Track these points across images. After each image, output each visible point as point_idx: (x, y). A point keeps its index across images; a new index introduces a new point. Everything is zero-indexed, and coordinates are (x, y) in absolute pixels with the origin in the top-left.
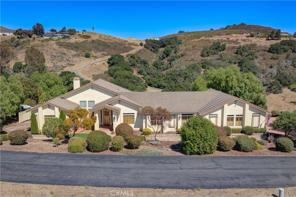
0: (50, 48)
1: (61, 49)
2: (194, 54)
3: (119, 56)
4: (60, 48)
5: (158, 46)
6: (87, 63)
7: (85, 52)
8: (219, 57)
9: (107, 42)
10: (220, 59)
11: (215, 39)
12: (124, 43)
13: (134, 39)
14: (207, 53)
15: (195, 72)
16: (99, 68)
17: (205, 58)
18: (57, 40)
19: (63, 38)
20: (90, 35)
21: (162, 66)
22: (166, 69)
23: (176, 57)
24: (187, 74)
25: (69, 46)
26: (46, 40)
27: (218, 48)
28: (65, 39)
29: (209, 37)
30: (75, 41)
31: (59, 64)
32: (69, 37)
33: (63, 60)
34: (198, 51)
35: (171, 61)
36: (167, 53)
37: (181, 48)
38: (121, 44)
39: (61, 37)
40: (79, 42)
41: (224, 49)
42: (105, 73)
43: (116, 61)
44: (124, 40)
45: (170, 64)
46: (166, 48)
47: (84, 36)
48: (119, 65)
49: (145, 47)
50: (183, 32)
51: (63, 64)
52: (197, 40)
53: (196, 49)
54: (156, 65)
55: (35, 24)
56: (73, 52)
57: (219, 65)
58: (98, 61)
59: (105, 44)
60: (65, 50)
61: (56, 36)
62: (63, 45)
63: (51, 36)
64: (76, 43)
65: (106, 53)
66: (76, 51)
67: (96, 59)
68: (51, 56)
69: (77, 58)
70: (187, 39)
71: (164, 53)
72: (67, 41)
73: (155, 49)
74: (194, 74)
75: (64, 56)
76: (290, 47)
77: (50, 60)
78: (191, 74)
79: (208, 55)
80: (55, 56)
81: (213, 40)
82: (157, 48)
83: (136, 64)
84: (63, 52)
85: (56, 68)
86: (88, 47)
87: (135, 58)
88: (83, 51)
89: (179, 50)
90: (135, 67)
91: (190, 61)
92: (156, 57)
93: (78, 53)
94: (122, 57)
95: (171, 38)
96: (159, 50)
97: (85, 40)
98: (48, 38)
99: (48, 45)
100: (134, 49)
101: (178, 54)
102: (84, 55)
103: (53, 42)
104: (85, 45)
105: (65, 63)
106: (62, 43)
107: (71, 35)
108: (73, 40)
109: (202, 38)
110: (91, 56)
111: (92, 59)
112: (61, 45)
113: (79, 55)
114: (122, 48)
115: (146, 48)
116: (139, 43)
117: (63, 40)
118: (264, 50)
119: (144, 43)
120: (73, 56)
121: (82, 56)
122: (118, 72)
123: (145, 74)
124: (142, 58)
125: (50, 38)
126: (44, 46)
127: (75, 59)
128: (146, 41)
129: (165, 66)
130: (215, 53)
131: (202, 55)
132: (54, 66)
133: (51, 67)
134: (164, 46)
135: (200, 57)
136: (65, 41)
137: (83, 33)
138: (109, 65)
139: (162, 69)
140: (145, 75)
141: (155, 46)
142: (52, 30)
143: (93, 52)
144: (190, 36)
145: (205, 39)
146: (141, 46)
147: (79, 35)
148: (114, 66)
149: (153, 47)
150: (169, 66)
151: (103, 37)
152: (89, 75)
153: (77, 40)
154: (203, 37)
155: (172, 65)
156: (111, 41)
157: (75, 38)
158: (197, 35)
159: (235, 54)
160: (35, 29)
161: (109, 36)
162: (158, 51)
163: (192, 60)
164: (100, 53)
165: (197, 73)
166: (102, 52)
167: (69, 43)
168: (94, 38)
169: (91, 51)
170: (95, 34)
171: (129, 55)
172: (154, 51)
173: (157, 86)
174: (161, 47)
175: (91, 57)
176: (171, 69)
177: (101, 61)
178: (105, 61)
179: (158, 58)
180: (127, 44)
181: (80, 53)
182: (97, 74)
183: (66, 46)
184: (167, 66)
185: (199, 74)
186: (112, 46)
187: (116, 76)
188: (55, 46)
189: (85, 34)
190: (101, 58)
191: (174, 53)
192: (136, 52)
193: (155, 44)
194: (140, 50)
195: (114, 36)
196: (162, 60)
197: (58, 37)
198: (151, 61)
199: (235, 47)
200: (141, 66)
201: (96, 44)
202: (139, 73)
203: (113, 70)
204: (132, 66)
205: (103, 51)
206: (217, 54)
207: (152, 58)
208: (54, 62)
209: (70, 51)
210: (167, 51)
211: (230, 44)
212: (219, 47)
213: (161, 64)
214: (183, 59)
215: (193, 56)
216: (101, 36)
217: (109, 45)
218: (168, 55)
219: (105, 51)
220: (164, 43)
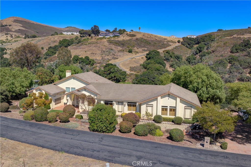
0: (102, 45)
1: (110, 46)
2: (224, 51)
3: (155, 51)
4: (110, 45)
5: (193, 43)
6: (128, 57)
7: (129, 48)
8: (247, 54)
9: (149, 40)
10: (247, 56)
11: (246, 37)
12: (164, 41)
13: (174, 37)
14: (236, 49)
15: (221, 67)
16: (138, 61)
17: (233, 55)
18: (109, 38)
19: (113, 37)
20: (136, 34)
21: (194, 61)
22: (197, 63)
23: (207, 53)
24: (213, 68)
25: (117, 43)
26: (101, 38)
27: (247, 45)
28: (115, 38)
29: (241, 35)
30: (123, 39)
31: (106, 57)
32: (118, 36)
33: (110, 55)
34: (228, 48)
35: (202, 56)
36: (200, 49)
37: (213, 45)
38: (160, 42)
39: (112, 36)
40: (126, 40)
42: (140, 66)
43: (152, 56)
44: (164, 38)
46: (200, 44)
47: (131, 35)
48: (154, 59)
49: (181, 44)
50: (221, 30)
51: (110, 57)
52: (229, 38)
53: (227, 46)
54: (189, 60)
55: (93, 26)
56: (120, 48)
57: (245, 61)
58: (138, 56)
59: (147, 41)
60: (113, 47)
61: (108, 35)
62: (113, 42)
63: (104, 35)
64: (123, 41)
65: (146, 49)
66: (122, 47)
67: (137, 54)
68: (102, 51)
69: (122, 53)
70: (220, 36)
72: (116, 39)
73: (190, 46)
74: (219, 68)
75: (111, 51)
77: (100, 54)
78: (217, 68)
79: (237, 52)
80: (104, 51)
81: (244, 37)
82: (192, 44)
83: (169, 59)
84: (111, 48)
85: (104, 61)
86: (132, 44)
87: (169, 54)
88: (127, 47)
89: (211, 47)
90: (169, 61)
91: (219, 56)
92: (190, 52)
93: (123, 49)
94: (158, 52)
95: (206, 36)
97: (131, 38)
98: (102, 36)
99: (101, 42)
100: (171, 46)
101: (210, 50)
102: (128, 50)
103: (105, 40)
104: (130, 42)
105: (111, 57)
106: (112, 41)
107: (121, 34)
108: (121, 38)
109: (234, 36)
110: (133, 51)
111: (133, 54)
112: (111, 42)
113: (123, 51)
114: (160, 44)
115: (183, 45)
116: (177, 40)
117: (113, 38)
119: (182, 40)
120: (118, 51)
121: (126, 51)
122: (150, 65)
124: (177, 53)
125: (103, 37)
126: (98, 44)
127: (120, 54)
128: (183, 38)
129: (196, 61)
130: (244, 50)
131: (231, 51)
132: (102, 59)
133: (100, 60)
134: (198, 43)
135: (230, 53)
136: (114, 39)
137: (130, 32)
138: (146, 59)
139: (194, 63)
140: (175, 68)
141: (191, 43)
142: (106, 30)
143: (135, 48)
144: (224, 34)
145: (237, 37)
146: (179, 43)
147: (127, 34)
148: (150, 60)
149: (189, 44)
150: (200, 61)
151: (146, 35)
152: (127, 67)
153: (124, 38)
154: (236, 35)
155: (202, 60)
156: (152, 39)
157: (123, 37)
158: (230, 33)
160: (92, 30)
161: (152, 35)
162: (193, 47)
163: (222, 56)
164: (141, 49)
165: (222, 68)
166: (143, 48)
167: (118, 40)
168: (139, 36)
169: (134, 47)
170: (140, 33)
171: (166, 51)
172: (190, 47)
174: (196, 44)
175: (133, 53)
177: (141, 56)
178: (144, 55)
179: (192, 54)
180: (166, 41)
181: (125, 49)
182: (133, 66)
183: (115, 44)
184: (198, 61)
185: (225, 69)
186: (152, 43)
188: (106, 44)
189: (132, 33)
190: (141, 53)
191: (206, 49)
192: (172, 48)
193: (191, 41)
194: (176, 47)
195: (156, 35)
196: (195, 55)
197: (110, 36)
198: (185, 56)
200: (174, 61)
201: (139, 42)
202: (171, 66)
203: (147, 64)
204: (166, 60)
205: (144, 47)
206: (245, 51)
207: (186, 54)
208: (103, 56)
209: (117, 47)
210: (200, 48)
213: (193, 59)
214: (214, 55)
215: (223, 52)
216: (145, 35)
217: (150, 42)
218: (200, 51)
219: (145, 48)
220: (199, 40)
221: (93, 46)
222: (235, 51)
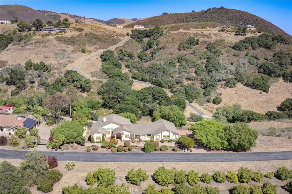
0: (52, 45)
1: (60, 45)
3: (110, 51)
4: (59, 43)
5: (142, 36)
6: (83, 58)
7: (81, 47)
8: (192, 52)
9: (99, 35)
10: (193, 54)
12: (113, 35)
13: (121, 27)
15: (171, 67)
16: (94, 63)
17: (181, 52)
18: (55, 34)
19: (60, 32)
20: (84, 28)
21: (145, 58)
22: (149, 60)
23: (157, 50)
25: (66, 41)
28: (62, 33)
30: (71, 35)
32: (65, 31)
34: (176, 44)
35: (153, 54)
36: (150, 45)
37: (162, 40)
38: (110, 36)
39: (58, 31)
40: (74, 36)
41: (198, 43)
42: (100, 71)
43: (107, 57)
45: (152, 56)
47: (78, 29)
48: (110, 61)
49: (131, 37)
50: (166, 14)
51: (65, 61)
52: (176, 32)
53: (175, 42)
54: (141, 57)
56: (71, 48)
57: (191, 61)
58: (92, 56)
59: (97, 37)
60: (64, 46)
61: (53, 30)
62: (62, 40)
63: (49, 30)
64: (72, 37)
65: (98, 47)
66: (73, 46)
67: (91, 54)
68: (54, 53)
69: (75, 54)
71: (148, 45)
72: (64, 35)
73: (140, 39)
75: (64, 53)
76: (250, 44)
77: (54, 57)
79: (184, 49)
80: (57, 54)
82: (142, 38)
83: (124, 58)
84: (63, 48)
85: (61, 65)
86: (83, 41)
87: (123, 52)
88: (79, 46)
89: (160, 43)
90: (123, 61)
91: (168, 54)
92: (141, 47)
93: (75, 48)
94: (113, 52)
96: (143, 40)
97: (79, 33)
98: (47, 32)
99: (48, 40)
100: (121, 41)
101: (159, 47)
102: (81, 50)
103: (52, 37)
104: (79, 39)
106: (60, 37)
107: (67, 28)
108: (69, 33)
109: (180, 30)
110: (86, 50)
111: (87, 54)
113: (76, 51)
114: (111, 40)
115: (132, 38)
116: (125, 33)
117: (60, 34)
118: (230, 47)
119: (130, 33)
120: (71, 52)
121: (79, 51)
123: (131, 69)
124: (129, 51)
126: (46, 42)
128: (132, 31)
129: (148, 58)
130: (190, 48)
131: (179, 49)
134: (147, 36)
135: (177, 50)
136: (62, 35)
138: (101, 60)
139: (146, 60)
141: (140, 36)
143: (87, 46)
145: (183, 32)
146: (128, 35)
147: (74, 28)
148: (106, 61)
149: (138, 38)
150: (152, 58)
151: (95, 29)
152: (88, 72)
153: (72, 33)
154: (182, 29)
155: (153, 57)
156: (101, 33)
158: (177, 26)
159: (206, 49)
160: (35, 25)
161: (100, 27)
163: (171, 53)
164: (93, 47)
165: (173, 68)
166: (95, 46)
167: (66, 37)
168: (87, 30)
170: (87, 26)
171: (118, 48)
172: (139, 41)
173: (141, 80)
174: (145, 37)
175: (86, 52)
176: (152, 61)
177: (95, 56)
178: (98, 55)
179: (143, 49)
180: (115, 35)
181: (77, 47)
183: (64, 42)
184: (150, 58)
185: (175, 69)
186: (103, 39)
187: (109, 74)
188: (56, 42)
190: (95, 53)
191: (155, 45)
192: (123, 44)
194: (127, 42)
196: (146, 51)
197: (56, 31)
198: (137, 52)
199: (207, 41)
200: (128, 60)
201: (89, 38)
202: (126, 67)
203: (106, 68)
204: (121, 60)
205: (95, 44)
207: (137, 49)
209: (68, 46)
210: (150, 43)
211: (203, 38)
212: (193, 42)
213: (144, 55)
214: (163, 52)
215: (171, 49)
216: (93, 29)
217: (101, 38)
218: (150, 47)
219: (97, 45)
220: (148, 33)
221: (42, 46)
222: (182, 48)
